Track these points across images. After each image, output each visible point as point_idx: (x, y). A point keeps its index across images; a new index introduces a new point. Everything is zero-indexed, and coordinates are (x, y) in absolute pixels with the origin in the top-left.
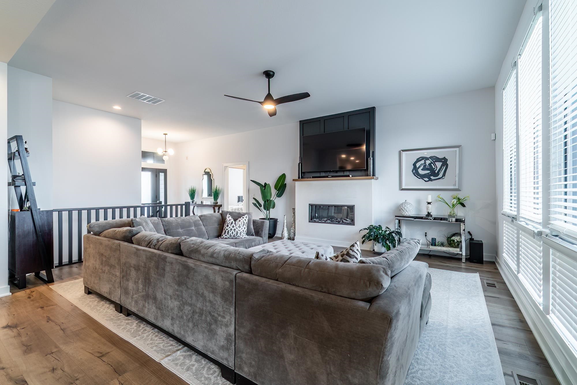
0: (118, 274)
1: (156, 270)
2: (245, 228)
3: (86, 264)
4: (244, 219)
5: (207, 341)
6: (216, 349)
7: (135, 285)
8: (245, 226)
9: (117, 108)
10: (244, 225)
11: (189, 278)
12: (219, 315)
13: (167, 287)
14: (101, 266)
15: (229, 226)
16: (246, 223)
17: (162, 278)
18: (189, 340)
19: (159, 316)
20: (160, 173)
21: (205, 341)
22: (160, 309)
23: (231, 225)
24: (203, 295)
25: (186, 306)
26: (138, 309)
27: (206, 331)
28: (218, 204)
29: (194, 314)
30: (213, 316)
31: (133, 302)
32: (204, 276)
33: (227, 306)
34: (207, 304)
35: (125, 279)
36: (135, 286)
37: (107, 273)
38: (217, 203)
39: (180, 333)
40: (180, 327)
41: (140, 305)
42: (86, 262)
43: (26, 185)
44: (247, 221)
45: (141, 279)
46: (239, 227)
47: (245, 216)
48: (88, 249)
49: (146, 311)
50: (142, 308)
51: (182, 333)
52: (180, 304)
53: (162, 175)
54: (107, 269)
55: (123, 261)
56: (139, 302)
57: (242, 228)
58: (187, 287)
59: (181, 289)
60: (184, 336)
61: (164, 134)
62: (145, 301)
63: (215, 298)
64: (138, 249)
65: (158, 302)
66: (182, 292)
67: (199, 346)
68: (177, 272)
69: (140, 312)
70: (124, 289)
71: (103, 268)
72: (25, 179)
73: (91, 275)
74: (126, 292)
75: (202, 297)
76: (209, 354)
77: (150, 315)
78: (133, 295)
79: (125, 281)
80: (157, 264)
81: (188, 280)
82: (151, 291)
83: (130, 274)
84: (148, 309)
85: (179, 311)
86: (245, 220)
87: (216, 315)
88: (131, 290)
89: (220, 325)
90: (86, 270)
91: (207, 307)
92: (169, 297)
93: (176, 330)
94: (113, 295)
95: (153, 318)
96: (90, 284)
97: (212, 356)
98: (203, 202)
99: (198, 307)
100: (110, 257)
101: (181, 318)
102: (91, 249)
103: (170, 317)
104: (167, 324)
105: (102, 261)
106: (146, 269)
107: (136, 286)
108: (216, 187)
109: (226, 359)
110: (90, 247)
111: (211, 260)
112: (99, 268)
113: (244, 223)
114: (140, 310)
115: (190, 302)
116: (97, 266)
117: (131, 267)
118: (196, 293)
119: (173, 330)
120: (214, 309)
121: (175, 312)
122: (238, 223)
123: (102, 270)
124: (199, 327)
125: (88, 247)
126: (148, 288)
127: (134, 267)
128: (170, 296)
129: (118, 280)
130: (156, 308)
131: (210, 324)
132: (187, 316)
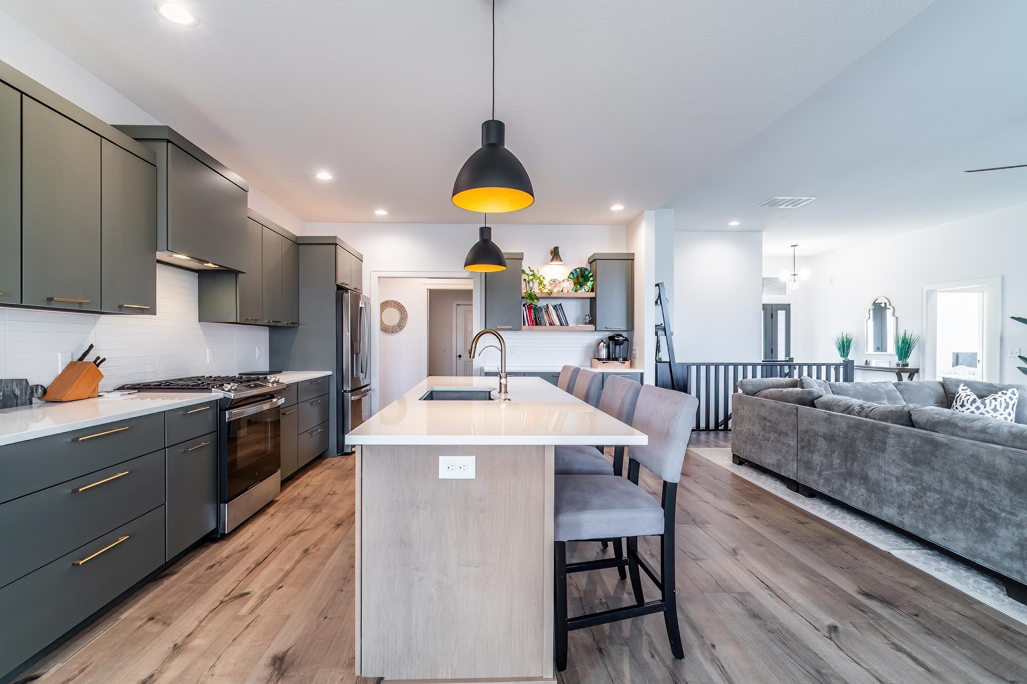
0: (793, 443)
1: (868, 442)
2: (1009, 414)
3: (737, 428)
4: (1007, 397)
5: (976, 542)
6: (994, 555)
7: (825, 458)
8: (1010, 410)
9: (734, 223)
10: (1007, 407)
11: (937, 457)
12: (1003, 510)
13: (889, 465)
14: (762, 433)
15: (968, 406)
16: (1014, 405)
17: (880, 453)
18: (936, 537)
19: (873, 502)
20: (779, 311)
21: (971, 543)
22: (874, 492)
23: (971, 405)
24: (965, 481)
25: (929, 492)
26: (831, 490)
27: (972, 529)
28: (909, 367)
29: (946, 505)
30: (990, 510)
31: (822, 481)
32: (970, 455)
33: (1021, 500)
34: (976, 493)
35: (806, 450)
36: (826, 460)
37: (773, 441)
38: (907, 365)
39: (917, 527)
40: (917, 519)
41: (835, 485)
42: (737, 426)
43: (666, 335)
44: (1015, 400)
45: (836, 451)
46: (995, 410)
47: (1010, 391)
48: (740, 411)
49: (847, 492)
50: (839, 488)
51: (921, 526)
52: (918, 489)
53: (781, 315)
54: (773, 436)
55: (802, 427)
56: (833, 481)
57: (1003, 412)
58: (933, 469)
59: (918, 469)
60: (925, 532)
61: (792, 246)
62: (846, 481)
63: (993, 487)
64: (830, 415)
65: (871, 483)
66: (920, 473)
67: (958, 548)
68: (910, 447)
69: (836, 493)
70: (804, 463)
71: (766, 435)
72: (665, 329)
73: (745, 443)
74: (808, 466)
75: (963, 483)
76: (979, 561)
77: (855, 499)
78: (821, 471)
79: (806, 453)
80: (870, 435)
81: (934, 458)
82: (856, 468)
83: (815, 445)
84: (851, 490)
85: (915, 498)
86: (1011, 398)
87: (995, 509)
88: (817, 464)
89: (1005, 524)
90: (737, 436)
91: (976, 498)
92: (894, 479)
93: (907, 522)
94: (784, 469)
95: (861, 504)
96: (744, 453)
97: (986, 565)
98: (870, 362)
99: (955, 496)
100: (779, 422)
101: (919, 507)
102: (745, 411)
103: (896, 505)
104: (889, 513)
105: (765, 426)
106: (847, 439)
107: (828, 461)
108: (905, 334)
109: (1018, 572)
110: (743, 408)
111: (982, 436)
112: (759, 435)
113: (1008, 404)
114: (835, 490)
115: (938, 488)
116: (756, 432)
117: (818, 435)
118: (952, 477)
119: (901, 522)
120: (993, 501)
121: (906, 499)
122: (991, 402)
123: (765, 437)
124: (956, 522)
125: (739, 408)
126: (852, 464)
127: (823, 436)
128: (895, 477)
129: (793, 451)
130: (868, 490)
131: (982, 521)
132: (931, 506)
